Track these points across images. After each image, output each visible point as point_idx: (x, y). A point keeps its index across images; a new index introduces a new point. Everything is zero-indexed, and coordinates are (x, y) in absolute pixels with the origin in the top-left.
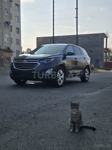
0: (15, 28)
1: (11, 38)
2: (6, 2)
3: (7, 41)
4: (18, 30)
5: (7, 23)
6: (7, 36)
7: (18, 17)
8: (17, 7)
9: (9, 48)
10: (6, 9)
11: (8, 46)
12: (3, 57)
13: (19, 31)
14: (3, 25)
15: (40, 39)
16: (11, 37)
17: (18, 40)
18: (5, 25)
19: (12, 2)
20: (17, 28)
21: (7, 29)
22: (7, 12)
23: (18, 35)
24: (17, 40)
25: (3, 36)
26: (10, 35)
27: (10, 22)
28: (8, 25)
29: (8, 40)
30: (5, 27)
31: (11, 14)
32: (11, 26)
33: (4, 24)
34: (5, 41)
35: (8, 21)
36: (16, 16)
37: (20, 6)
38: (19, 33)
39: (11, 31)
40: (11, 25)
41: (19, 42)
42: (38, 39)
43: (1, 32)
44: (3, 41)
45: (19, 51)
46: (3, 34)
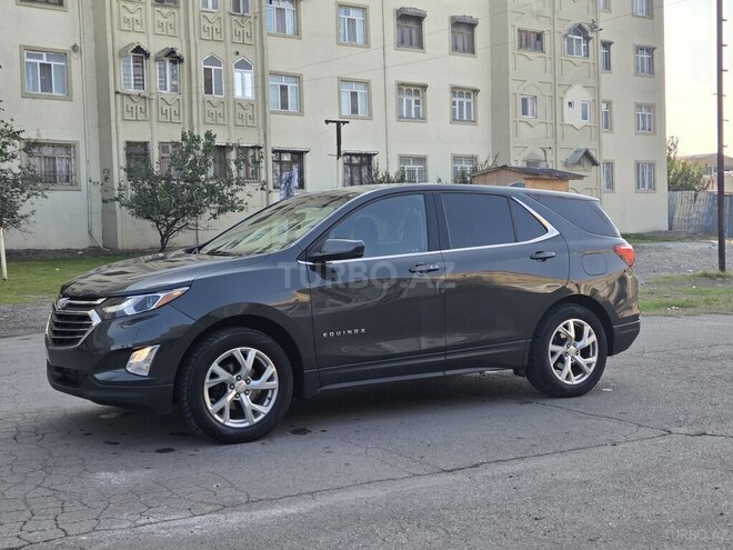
0: (632, 51)
3: (579, 122)
4: (646, 56)
5: (579, 30)
6: (578, 94)
9: (587, 155)
11: (584, 145)
13: (651, 61)
14: (561, 45)
16: (605, 96)
17: (649, 107)
18: (570, 41)
20: (640, 49)
21: (578, 59)
23: (645, 80)
24: (639, 106)
25: (556, 101)
26: (596, 90)
27: (594, 27)
28: (588, 39)
29: (585, 117)
30: (570, 52)
32: (606, 45)
33: (565, 36)
34: (567, 121)
35: (585, 21)
38: (651, 71)
39: (608, 66)
40: (604, 36)
41: (650, 116)
43: (549, 78)
44: (556, 126)
45: (652, 165)
46: (559, 91)
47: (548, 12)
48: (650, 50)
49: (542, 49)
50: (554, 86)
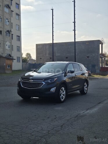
0: (16, 36)
1: (12, 46)
2: (8, 12)
3: (8, 49)
5: (8, 31)
6: (8, 43)
7: (19, 26)
8: (17, 16)
9: (10, 55)
10: (7, 19)
11: (9, 53)
12: (5, 64)
13: (19, 39)
14: (5, 34)
15: (39, 46)
16: (12, 44)
17: (19, 47)
18: (6, 33)
19: (13, 12)
20: (17, 36)
21: (8, 37)
22: (8, 22)
23: (18, 42)
24: (17, 47)
25: (4, 44)
26: (11, 43)
27: (11, 31)
28: (9, 33)
29: (9, 48)
30: (6, 35)
31: (12, 23)
32: (12, 35)
34: (6, 48)
35: (9, 29)
36: (17, 25)
37: (20, 15)
38: (19, 40)
39: (12, 39)
40: (12, 33)
41: (19, 49)
42: (37, 45)
43: (3, 40)
44: (4, 49)
45: (20, 57)
46: (5, 42)
47: (3, 27)
48: (19, 37)
49: (1, 34)
50: (4, 41)
